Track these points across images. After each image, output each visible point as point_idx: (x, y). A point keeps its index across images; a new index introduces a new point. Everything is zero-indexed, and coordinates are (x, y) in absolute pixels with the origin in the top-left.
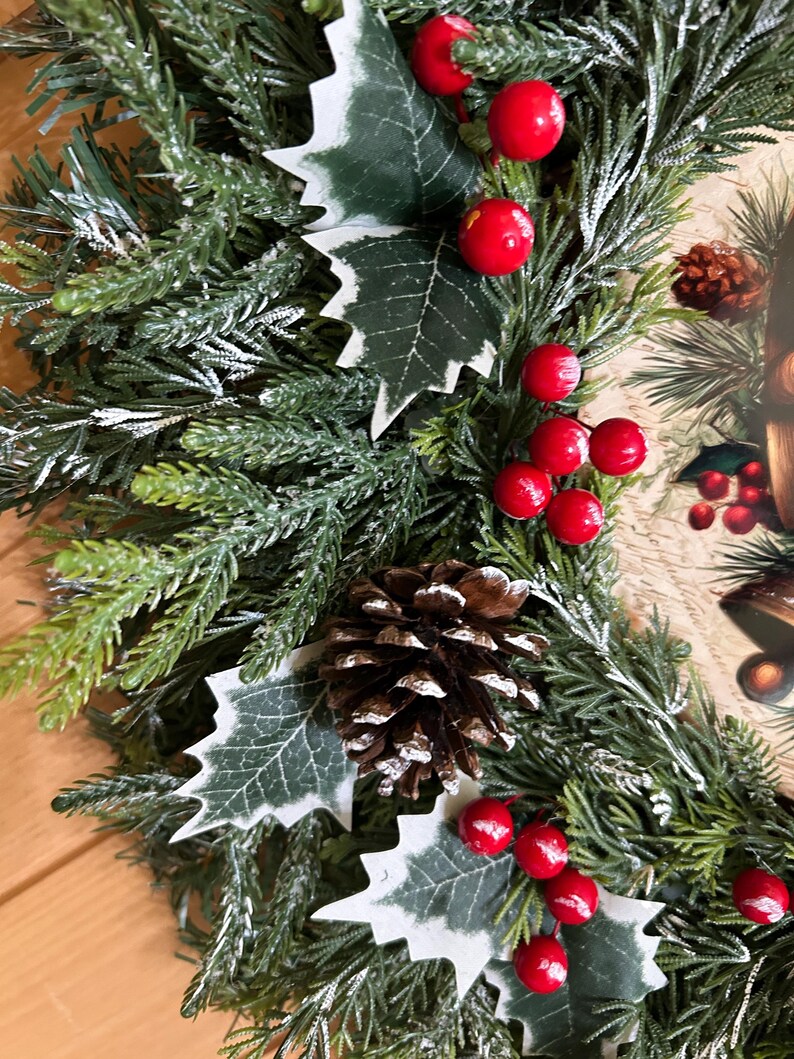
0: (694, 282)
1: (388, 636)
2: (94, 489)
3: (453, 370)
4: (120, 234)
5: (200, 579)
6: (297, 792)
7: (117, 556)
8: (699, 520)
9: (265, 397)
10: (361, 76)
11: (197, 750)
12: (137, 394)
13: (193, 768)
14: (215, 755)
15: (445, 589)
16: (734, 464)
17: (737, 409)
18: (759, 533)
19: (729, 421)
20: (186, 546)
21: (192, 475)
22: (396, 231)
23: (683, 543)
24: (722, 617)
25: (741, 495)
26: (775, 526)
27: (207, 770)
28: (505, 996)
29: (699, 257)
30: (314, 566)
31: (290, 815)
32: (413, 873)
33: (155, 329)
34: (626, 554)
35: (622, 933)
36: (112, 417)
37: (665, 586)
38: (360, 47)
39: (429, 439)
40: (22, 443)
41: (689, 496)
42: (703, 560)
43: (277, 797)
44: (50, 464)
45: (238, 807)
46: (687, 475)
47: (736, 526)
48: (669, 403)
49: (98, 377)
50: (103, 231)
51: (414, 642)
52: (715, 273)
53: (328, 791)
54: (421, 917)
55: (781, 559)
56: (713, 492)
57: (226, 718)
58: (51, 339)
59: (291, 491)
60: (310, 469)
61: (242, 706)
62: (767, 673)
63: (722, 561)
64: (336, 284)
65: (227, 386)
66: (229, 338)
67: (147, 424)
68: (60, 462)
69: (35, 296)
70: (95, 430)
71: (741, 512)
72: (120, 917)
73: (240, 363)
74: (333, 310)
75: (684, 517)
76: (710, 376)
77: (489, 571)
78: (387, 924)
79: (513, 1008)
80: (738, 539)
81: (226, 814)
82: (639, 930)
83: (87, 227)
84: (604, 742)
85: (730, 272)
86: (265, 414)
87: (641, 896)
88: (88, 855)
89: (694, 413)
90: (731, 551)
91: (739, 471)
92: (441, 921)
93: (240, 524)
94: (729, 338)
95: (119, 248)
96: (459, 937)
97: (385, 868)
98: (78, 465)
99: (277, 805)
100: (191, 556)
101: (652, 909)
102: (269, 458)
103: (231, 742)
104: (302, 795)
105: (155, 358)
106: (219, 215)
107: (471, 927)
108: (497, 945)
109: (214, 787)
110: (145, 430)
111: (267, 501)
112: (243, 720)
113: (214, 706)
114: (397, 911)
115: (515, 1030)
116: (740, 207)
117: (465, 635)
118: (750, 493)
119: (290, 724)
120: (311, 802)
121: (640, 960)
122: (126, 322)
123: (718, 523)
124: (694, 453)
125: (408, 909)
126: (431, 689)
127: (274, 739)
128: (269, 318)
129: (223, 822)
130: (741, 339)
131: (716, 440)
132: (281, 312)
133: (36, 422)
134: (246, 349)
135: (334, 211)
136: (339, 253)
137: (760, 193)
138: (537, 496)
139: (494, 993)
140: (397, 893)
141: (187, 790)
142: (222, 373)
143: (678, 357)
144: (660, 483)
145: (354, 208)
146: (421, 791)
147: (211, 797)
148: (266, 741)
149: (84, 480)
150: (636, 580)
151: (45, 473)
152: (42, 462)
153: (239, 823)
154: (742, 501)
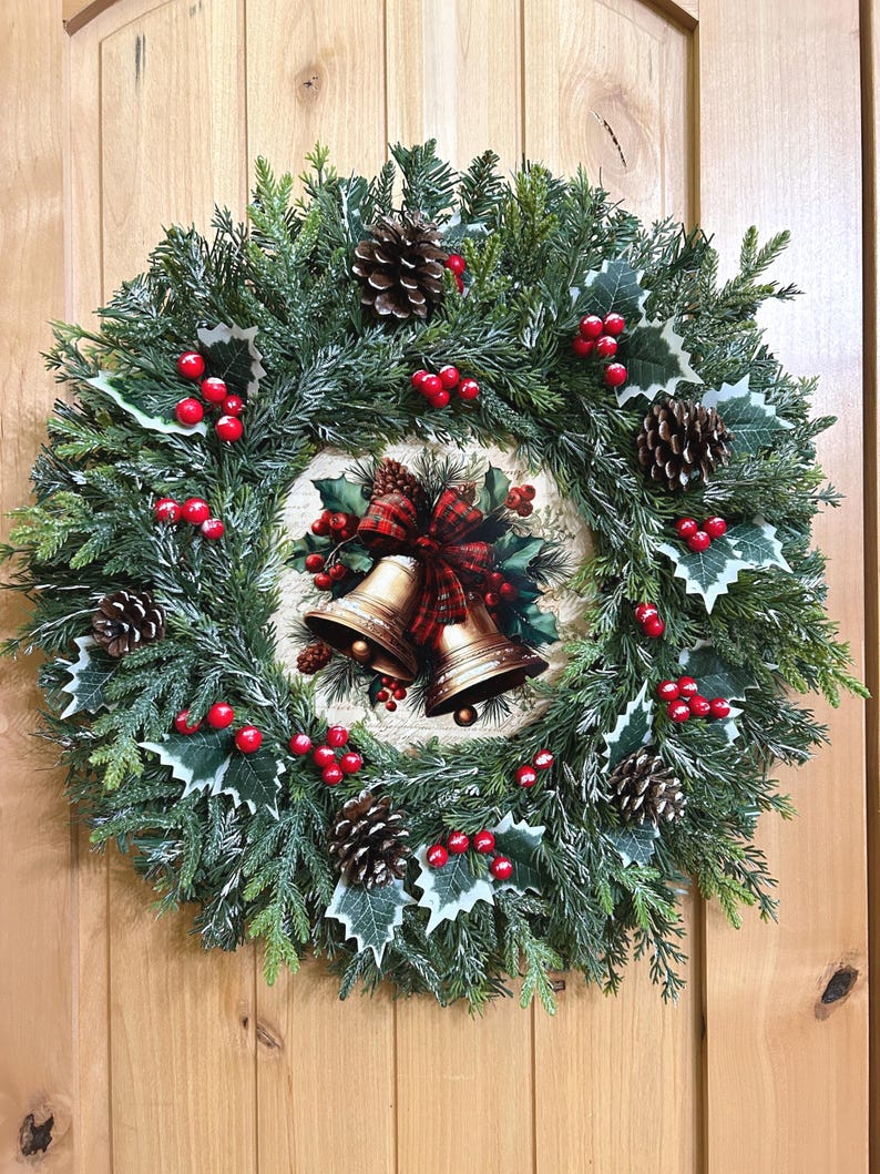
0: (309, 666)
1: (341, 853)
2: (245, 911)
3: (276, 780)
4: (173, 848)
5: (289, 898)
6: (391, 912)
7: (262, 917)
8: (392, 708)
9: (249, 841)
10: (179, 758)
11: (348, 935)
12: (225, 877)
13: (353, 941)
14: (355, 931)
15: (339, 825)
16: (378, 686)
17: (361, 675)
18: (408, 691)
19: (363, 679)
20: (275, 895)
21: (256, 879)
22: (228, 762)
23: (397, 717)
24: (433, 719)
25: (391, 689)
26: (409, 684)
27: (359, 937)
28: (514, 888)
29: (301, 660)
30: (311, 858)
31: (398, 920)
32: (439, 892)
33: (209, 860)
34: (389, 739)
35: (511, 832)
36: (226, 890)
37: (409, 732)
38: (171, 754)
39: (297, 794)
40: (216, 924)
41: (381, 707)
42: (408, 714)
43: (389, 920)
44: (228, 919)
45: (382, 937)
46: (373, 704)
47: (402, 696)
48: (345, 696)
49: (212, 885)
50: (169, 853)
51: (347, 846)
52: (310, 658)
53: (400, 901)
54: (457, 899)
55: (423, 688)
56: (384, 698)
57: (344, 919)
58: (191, 893)
59: (284, 849)
60: (281, 839)
61: (344, 911)
62: (464, 714)
63: (411, 708)
64: (231, 796)
65: (240, 847)
66: (227, 837)
67: (235, 881)
68: (229, 915)
69: (175, 888)
70: (227, 898)
71: (398, 692)
72: (433, 1023)
73: (235, 838)
74: (237, 803)
75: (388, 712)
76: (344, 677)
77: (346, 805)
78: (450, 912)
79: (521, 887)
80: (407, 699)
81: (382, 942)
82: (514, 825)
83: (166, 858)
84: (436, 797)
85: (313, 653)
86: (255, 843)
87: (502, 818)
88: (398, 1017)
89: (353, 689)
90: (410, 703)
91: (383, 685)
92: (463, 893)
93: (281, 874)
94: (335, 665)
95: (178, 852)
96: (472, 891)
97: (429, 900)
98: (234, 911)
99: (392, 922)
100: (279, 896)
101: (509, 817)
102: (267, 851)
103: (354, 923)
104: (394, 911)
105: (217, 864)
106: (189, 818)
107: (473, 883)
108: (485, 879)
109: (367, 938)
110: (236, 882)
111: (280, 861)
112: (349, 914)
113: (337, 920)
114: (448, 905)
115: (529, 892)
116: (293, 639)
117: (354, 830)
118: (393, 686)
119: (364, 898)
120: (399, 910)
121: (525, 832)
122: (201, 865)
123: (397, 702)
124: (367, 697)
125: (451, 901)
126: (362, 851)
127: (364, 907)
128: (228, 820)
129: (384, 945)
130: (337, 661)
131: (367, 688)
132: (229, 816)
133: (213, 914)
134: (233, 834)
135: (210, 782)
136: (223, 788)
137: (293, 631)
138: (335, 773)
139: (510, 891)
140: (441, 902)
141: (361, 949)
142: (235, 846)
143: (330, 685)
144: (370, 713)
145: (213, 774)
146: (413, 870)
147: (370, 943)
148: (363, 910)
149: (239, 911)
150: (401, 741)
151: (229, 923)
152: (226, 921)
153: (388, 940)
154: (394, 690)
